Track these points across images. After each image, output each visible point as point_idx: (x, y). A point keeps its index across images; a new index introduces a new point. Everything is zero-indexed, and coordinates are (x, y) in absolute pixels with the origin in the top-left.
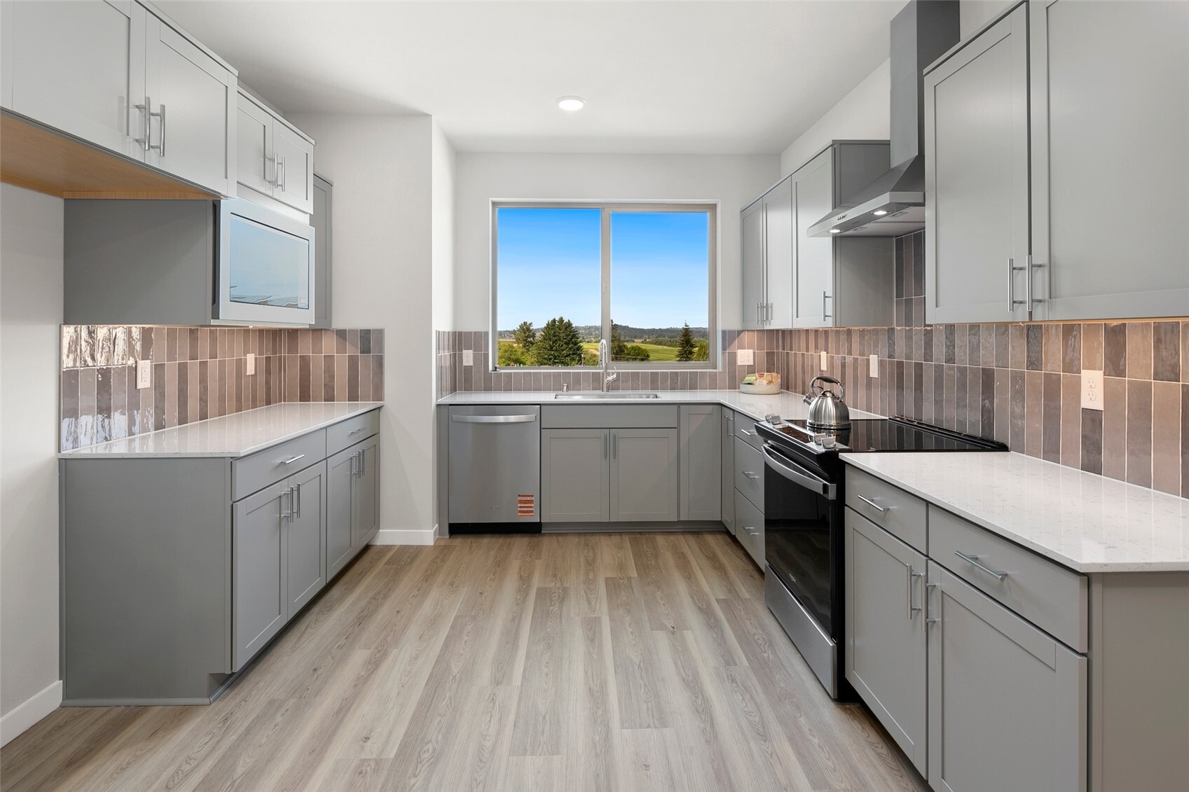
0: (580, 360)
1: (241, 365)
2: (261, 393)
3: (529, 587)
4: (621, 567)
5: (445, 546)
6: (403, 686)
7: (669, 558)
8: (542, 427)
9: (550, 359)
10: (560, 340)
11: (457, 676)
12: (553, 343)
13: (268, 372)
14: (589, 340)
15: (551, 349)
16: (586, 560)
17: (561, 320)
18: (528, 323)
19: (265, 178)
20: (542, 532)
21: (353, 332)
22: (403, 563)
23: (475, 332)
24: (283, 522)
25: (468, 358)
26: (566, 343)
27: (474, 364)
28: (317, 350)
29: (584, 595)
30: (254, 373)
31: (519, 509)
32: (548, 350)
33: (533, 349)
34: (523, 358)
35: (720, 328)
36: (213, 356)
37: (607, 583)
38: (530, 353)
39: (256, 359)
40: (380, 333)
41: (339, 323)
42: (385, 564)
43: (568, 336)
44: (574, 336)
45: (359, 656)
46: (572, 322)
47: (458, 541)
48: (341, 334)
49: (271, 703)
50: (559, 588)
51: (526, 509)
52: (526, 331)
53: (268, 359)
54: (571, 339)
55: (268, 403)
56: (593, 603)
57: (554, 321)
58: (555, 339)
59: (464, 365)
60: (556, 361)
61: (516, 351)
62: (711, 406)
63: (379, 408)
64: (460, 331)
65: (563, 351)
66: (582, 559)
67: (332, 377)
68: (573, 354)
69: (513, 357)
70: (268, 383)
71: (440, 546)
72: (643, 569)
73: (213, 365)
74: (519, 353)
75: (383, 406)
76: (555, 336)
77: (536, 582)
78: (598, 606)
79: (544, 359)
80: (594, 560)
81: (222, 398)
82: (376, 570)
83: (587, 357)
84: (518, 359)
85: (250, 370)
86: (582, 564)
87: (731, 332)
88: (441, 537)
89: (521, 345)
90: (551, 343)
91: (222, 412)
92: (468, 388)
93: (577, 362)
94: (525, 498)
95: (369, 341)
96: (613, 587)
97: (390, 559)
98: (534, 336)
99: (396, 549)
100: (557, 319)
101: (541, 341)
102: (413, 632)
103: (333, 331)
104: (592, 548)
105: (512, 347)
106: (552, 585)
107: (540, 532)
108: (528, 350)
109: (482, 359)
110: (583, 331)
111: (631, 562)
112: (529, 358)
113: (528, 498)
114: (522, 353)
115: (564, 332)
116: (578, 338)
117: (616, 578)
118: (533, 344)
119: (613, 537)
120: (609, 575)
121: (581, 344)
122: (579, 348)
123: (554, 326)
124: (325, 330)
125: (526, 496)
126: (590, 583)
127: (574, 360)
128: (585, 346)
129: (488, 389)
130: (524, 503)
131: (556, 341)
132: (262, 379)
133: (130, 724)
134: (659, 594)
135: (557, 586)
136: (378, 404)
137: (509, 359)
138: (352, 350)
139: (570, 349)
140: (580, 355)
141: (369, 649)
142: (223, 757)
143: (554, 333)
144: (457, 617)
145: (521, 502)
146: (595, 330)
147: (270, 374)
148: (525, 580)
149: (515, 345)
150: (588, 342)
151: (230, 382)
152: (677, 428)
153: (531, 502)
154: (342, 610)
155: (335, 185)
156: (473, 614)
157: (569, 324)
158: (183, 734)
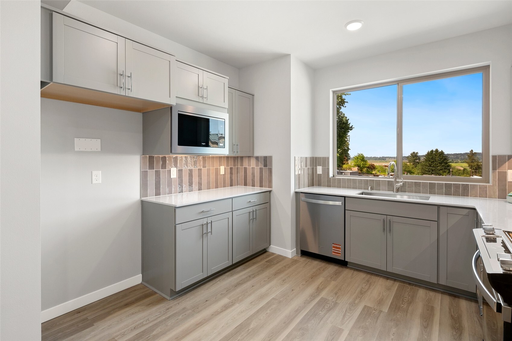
0: (449, 172)
1: (217, 171)
2: (228, 181)
3: (318, 295)
4: (380, 302)
5: (296, 260)
6: (227, 324)
7: (419, 307)
8: (346, 209)
9: (430, 171)
10: (436, 161)
11: (250, 330)
12: (431, 163)
13: (231, 173)
14: (457, 161)
15: (430, 166)
16: (361, 290)
17: (437, 150)
18: (416, 152)
19: (198, 96)
20: (348, 266)
21: (261, 157)
22: (273, 263)
23: (323, 157)
24: (204, 236)
25: (319, 170)
26: (439, 163)
27: (322, 173)
28: (249, 165)
29: (345, 312)
30: (224, 174)
31: (333, 251)
32: (428, 166)
33: (419, 166)
34: (413, 170)
35: (491, 153)
36: (204, 167)
37: (363, 309)
38: (417, 168)
39: (225, 168)
40: (271, 157)
41: (256, 154)
42: (266, 262)
43: (441, 159)
44: (445, 159)
45: (225, 301)
46: (444, 151)
47: (304, 260)
48: (257, 158)
49: (184, 308)
50: (333, 302)
51: (337, 252)
52: (414, 156)
53: (231, 169)
54: (443, 161)
55: (231, 185)
56: (346, 319)
57: (432, 151)
58: (432, 160)
59: (318, 173)
60: (433, 172)
61: (409, 167)
62: (468, 210)
63: (270, 191)
64: (316, 156)
65: (438, 167)
66: (359, 289)
67: (254, 176)
68: (445, 169)
69: (407, 169)
70: (231, 178)
71: (294, 259)
72: (395, 307)
73: (204, 171)
74: (411, 168)
75: (272, 190)
76: (433, 159)
77: (323, 294)
78: (347, 322)
79: (426, 171)
80: (365, 292)
81: (209, 183)
82: (261, 263)
83: (454, 171)
84: (410, 171)
85: (222, 172)
86: (357, 292)
87: (500, 156)
88: (297, 255)
89: (412, 164)
90: (430, 163)
91: (209, 188)
92: (319, 185)
93: (447, 173)
94: (336, 246)
95: (266, 161)
96: (367, 312)
97: (269, 260)
98: (419, 159)
99: (276, 255)
100: (434, 150)
101: (423, 162)
102: (252, 298)
103: (254, 157)
104: (370, 284)
105: (407, 164)
106: (330, 298)
107: (347, 266)
108: (416, 167)
109: (326, 171)
110: (453, 157)
111: (389, 302)
112: (416, 171)
113: (338, 246)
114: (413, 168)
115: (438, 157)
116: (448, 160)
117: (372, 308)
118: (418, 163)
119: (388, 281)
120: (369, 305)
121: (450, 164)
122: (449, 166)
123: (432, 154)
124: (252, 157)
125: (336, 244)
126: (353, 305)
127: (445, 172)
128: (453, 165)
129: (329, 186)
130: (336, 248)
131: (433, 162)
132: (228, 176)
133: (148, 297)
134: (394, 330)
135: (333, 300)
136: (270, 189)
137: (405, 170)
138: (261, 165)
139: (442, 166)
140: (449, 170)
141: (230, 300)
142: (155, 324)
143: (432, 157)
144: (273, 299)
145: (334, 247)
146: (461, 156)
147: (232, 174)
148: (319, 290)
149: (408, 164)
150: (456, 162)
151: (213, 177)
152: (438, 221)
153: (339, 248)
154: (235, 278)
155: (255, 95)
156: (281, 300)
157: (442, 153)
158: (154, 309)
